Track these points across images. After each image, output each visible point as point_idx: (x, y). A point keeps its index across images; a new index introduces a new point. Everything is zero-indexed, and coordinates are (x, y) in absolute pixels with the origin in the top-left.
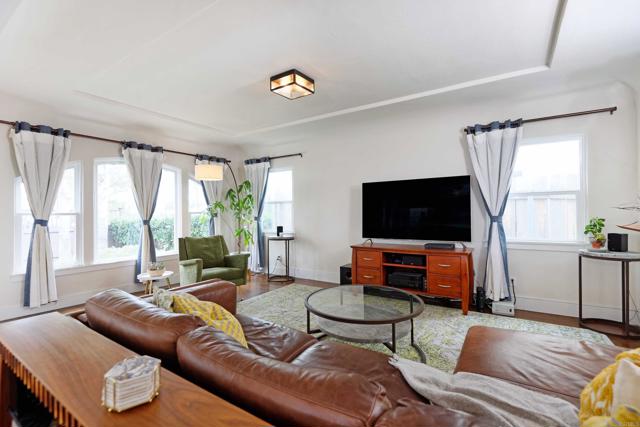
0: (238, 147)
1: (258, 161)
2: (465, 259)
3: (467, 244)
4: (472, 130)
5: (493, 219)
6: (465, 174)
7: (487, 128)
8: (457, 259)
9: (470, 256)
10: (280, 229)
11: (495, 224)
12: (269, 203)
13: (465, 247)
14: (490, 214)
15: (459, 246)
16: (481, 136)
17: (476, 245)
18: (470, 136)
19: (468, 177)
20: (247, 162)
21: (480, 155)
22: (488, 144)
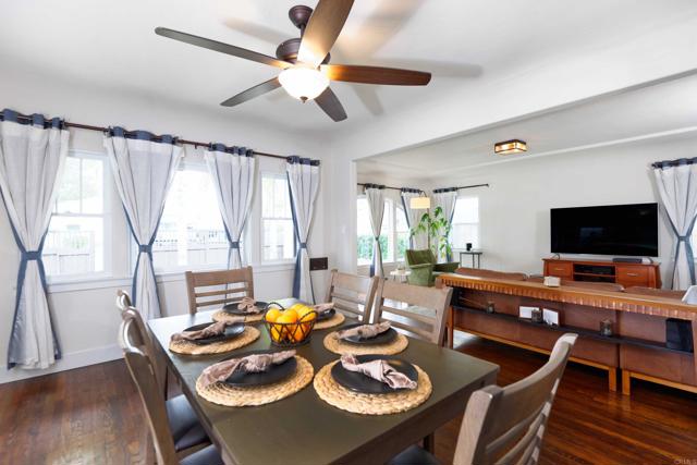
0: (428, 180)
1: (446, 190)
2: (652, 270)
3: (654, 259)
4: (660, 165)
5: (680, 239)
6: (653, 201)
7: (676, 163)
8: (645, 270)
9: (657, 268)
10: (469, 246)
11: (682, 243)
12: (457, 225)
13: (652, 262)
14: (677, 234)
15: (646, 260)
16: (668, 171)
17: (663, 259)
18: (657, 171)
19: (656, 204)
20: (436, 191)
21: (667, 188)
22: (676, 177)
